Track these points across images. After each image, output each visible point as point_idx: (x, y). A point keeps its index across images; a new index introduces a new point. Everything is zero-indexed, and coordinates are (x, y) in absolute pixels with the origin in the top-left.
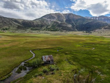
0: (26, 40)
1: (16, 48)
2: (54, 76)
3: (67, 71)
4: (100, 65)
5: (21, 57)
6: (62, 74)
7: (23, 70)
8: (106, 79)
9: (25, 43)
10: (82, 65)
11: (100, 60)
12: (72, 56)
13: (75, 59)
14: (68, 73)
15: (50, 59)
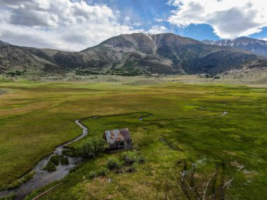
0: (66, 96)
1: (41, 114)
2: (134, 176)
3: (165, 165)
4: (243, 150)
5: (55, 136)
6: (153, 172)
7: (60, 163)
8: (256, 180)
9: (62, 104)
10: (200, 150)
11: (241, 139)
12: (176, 130)
13: (183, 137)
14: (168, 168)
15: (122, 138)
